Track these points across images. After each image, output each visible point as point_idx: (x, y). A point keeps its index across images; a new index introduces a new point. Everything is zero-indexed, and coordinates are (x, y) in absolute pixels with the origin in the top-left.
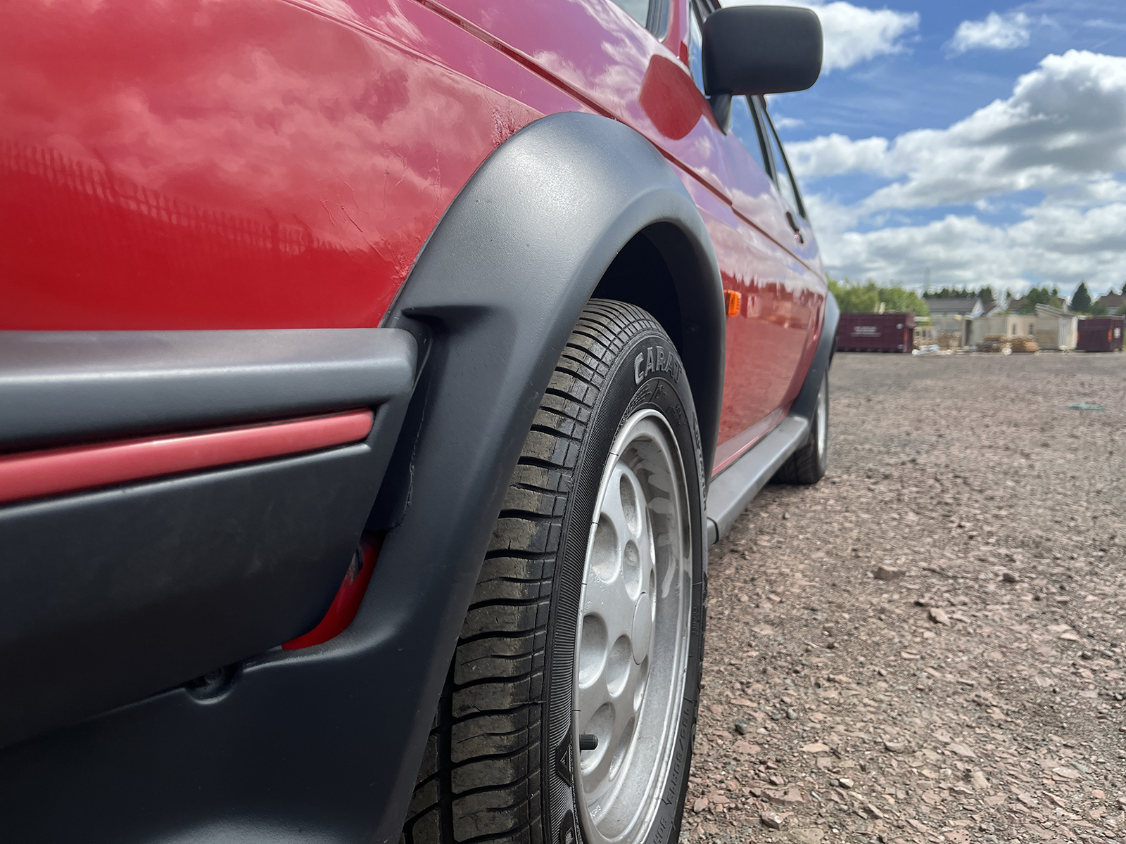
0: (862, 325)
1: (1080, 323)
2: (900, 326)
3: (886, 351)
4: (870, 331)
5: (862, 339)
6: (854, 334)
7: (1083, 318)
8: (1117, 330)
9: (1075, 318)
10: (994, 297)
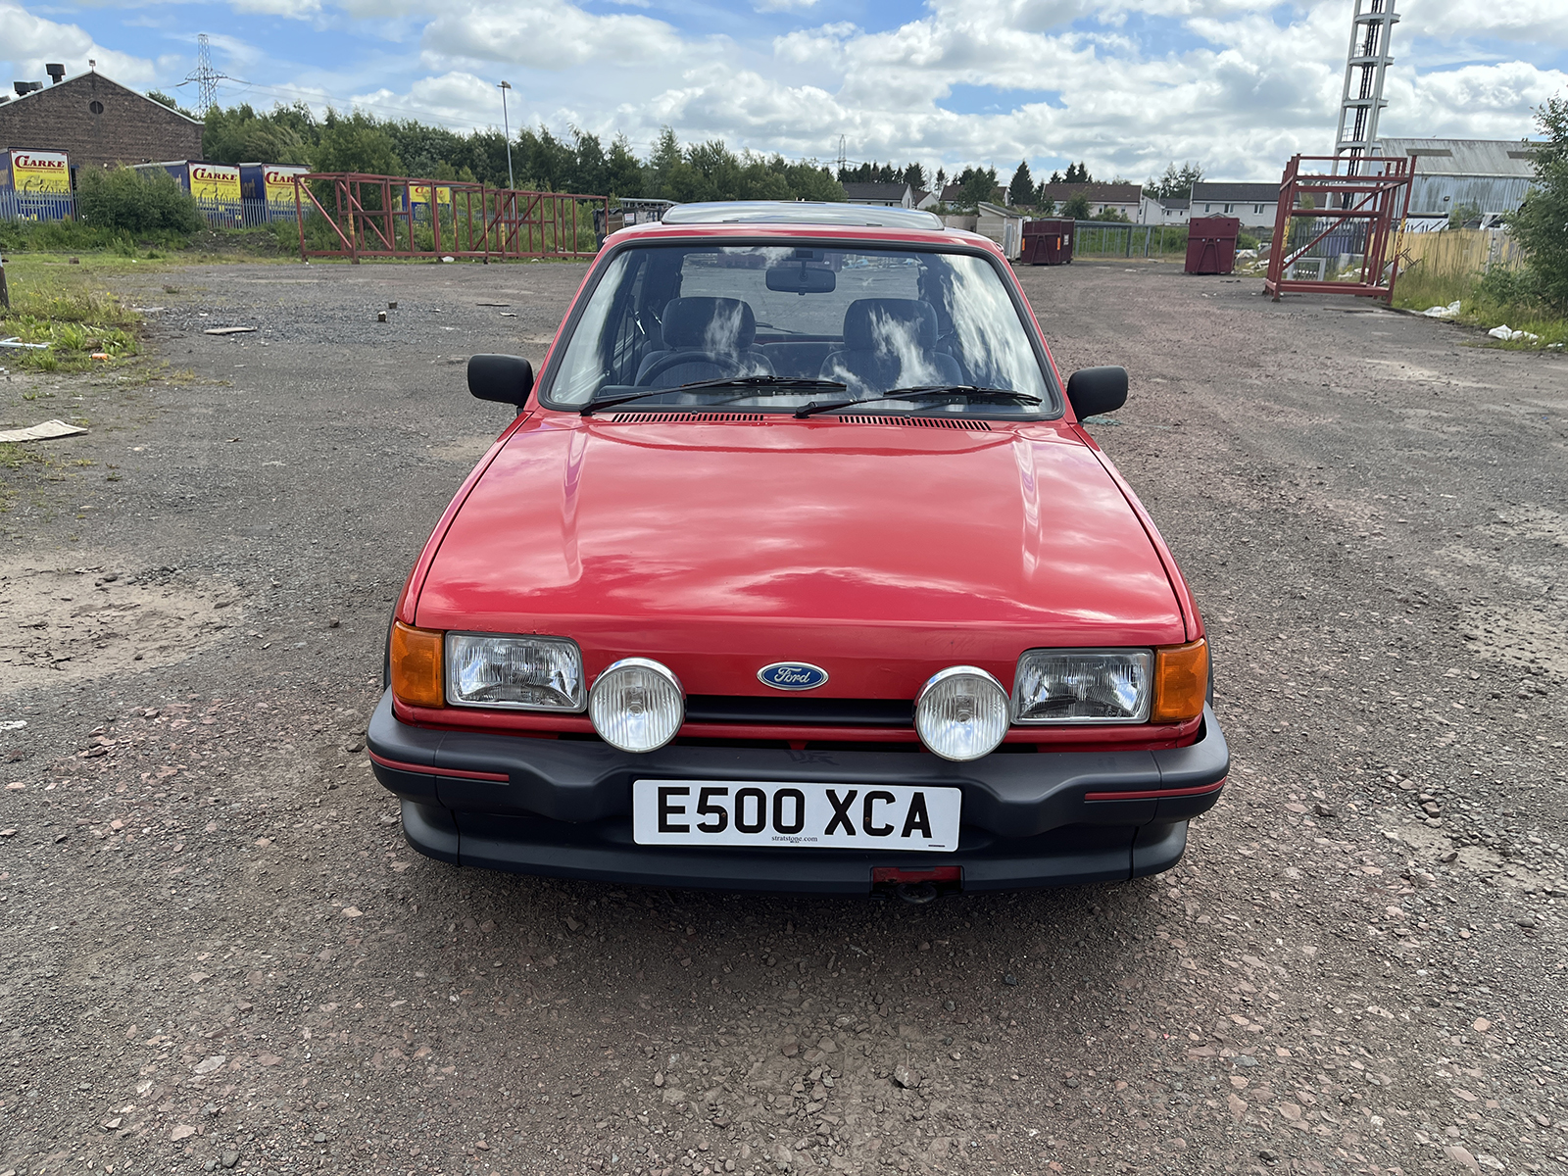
1: (1027, 227)
7: (1029, 219)
8: (1066, 237)
9: (1021, 221)
10: (924, 179)
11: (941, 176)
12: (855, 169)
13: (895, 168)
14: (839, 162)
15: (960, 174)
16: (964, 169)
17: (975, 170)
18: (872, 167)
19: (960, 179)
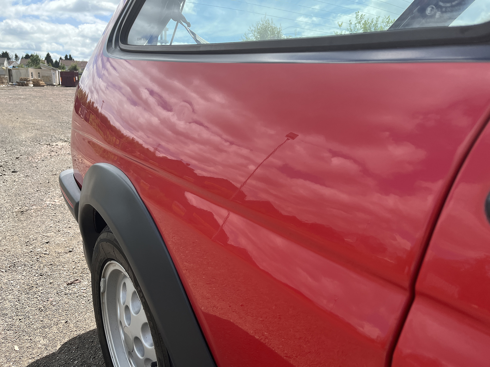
1: (60, 73)
7: (60, 71)
8: (77, 77)
9: (57, 71)
11: (16, 56)
15: (24, 56)
16: (26, 54)
17: (30, 55)
19: (24, 58)
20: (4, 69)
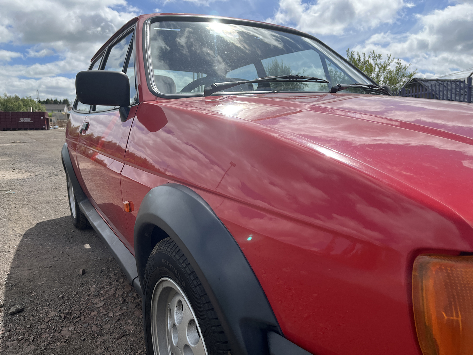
0: (23, 118)
2: (42, 118)
3: (37, 129)
4: (28, 120)
5: (23, 123)
6: (19, 122)
10: (70, 104)
12: (44, 101)
13: (59, 100)
14: (37, 98)
18: (50, 100)
20: (64, 114)
